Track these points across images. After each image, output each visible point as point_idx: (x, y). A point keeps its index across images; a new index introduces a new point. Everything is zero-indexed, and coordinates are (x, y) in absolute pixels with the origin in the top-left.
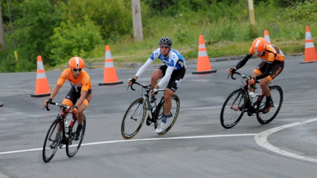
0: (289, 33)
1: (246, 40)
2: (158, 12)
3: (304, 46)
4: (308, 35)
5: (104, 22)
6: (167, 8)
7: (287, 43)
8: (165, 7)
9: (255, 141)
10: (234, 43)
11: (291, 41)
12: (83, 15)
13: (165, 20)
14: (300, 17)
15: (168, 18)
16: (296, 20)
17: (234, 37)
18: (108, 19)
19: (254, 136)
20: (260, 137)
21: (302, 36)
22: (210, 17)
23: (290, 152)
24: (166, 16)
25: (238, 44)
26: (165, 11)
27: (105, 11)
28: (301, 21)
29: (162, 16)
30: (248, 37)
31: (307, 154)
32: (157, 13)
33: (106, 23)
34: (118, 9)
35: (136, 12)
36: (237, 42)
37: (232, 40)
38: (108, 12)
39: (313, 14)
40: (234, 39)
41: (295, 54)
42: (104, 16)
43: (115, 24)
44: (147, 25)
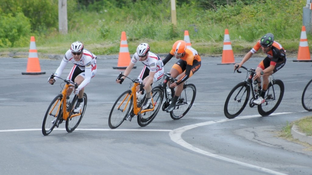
0: (208, 34)
1: (167, 39)
2: (84, 7)
3: (222, 48)
4: (227, 37)
5: (30, 14)
6: (93, 3)
7: (206, 44)
8: (90, 3)
9: (169, 137)
10: (155, 41)
11: (210, 43)
12: (11, 6)
13: (90, 14)
14: (220, 20)
15: (93, 13)
16: (216, 23)
17: (155, 35)
18: (34, 10)
19: (169, 132)
20: (175, 133)
21: (221, 38)
22: (133, 14)
23: (202, 149)
24: (91, 11)
25: (158, 43)
26: (91, 6)
27: (33, 3)
28: (220, 24)
29: (88, 11)
30: (169, 36)
31: (219, 152)
32: (83, 8)
33: (33, 15)
34: (45, 3)
35: (63, 5)
36: (158, 40)
37: (153, 38)
38: (35, 4)
39: (233, 17)
40: (155, 37)
41: (213, 55)
42: (31, 9)
43: (42, 17)
44: (73, 19)
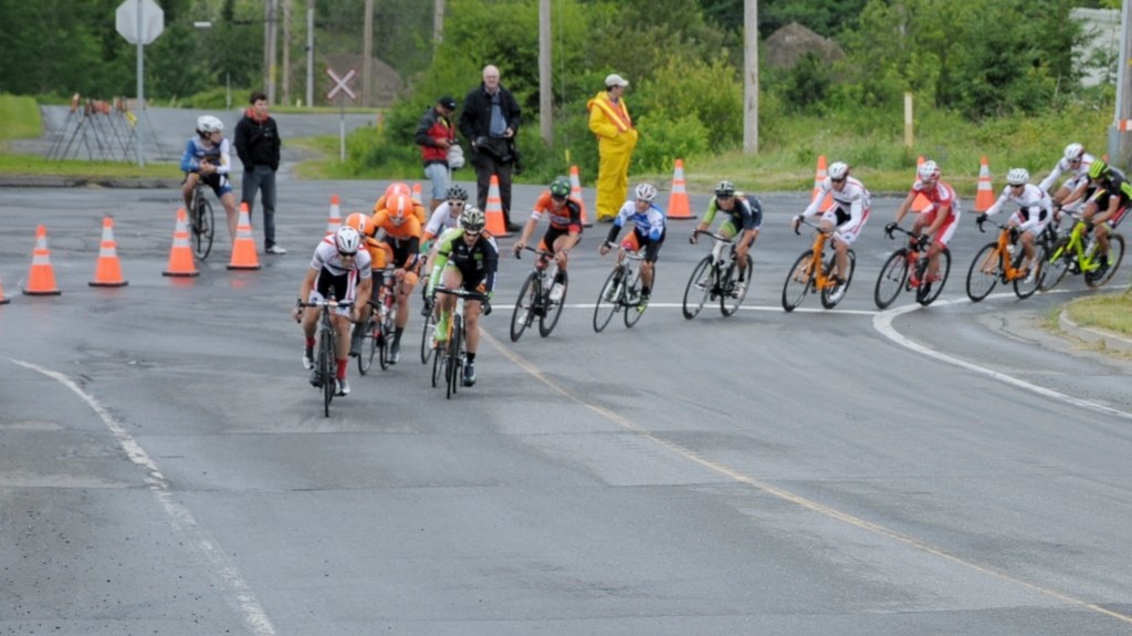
0: (961, 163)
1: (896, 169)
2: (799, 108)
3: (976, 186)
4: (984, 170)
5: (707, 117)
6: (813, 102)
7: (957, 178)
8: (809, 101)
9: (872, 323)
10: (879, 172)
11: (962, 177)
12: (678, 103)
13: (807, 120)
14: (985, 141)
15: (812, 118)
16: (978, 145)
17: (880, 162)
18: (714, 112)
19: (873, 316)
20: (881, 317)
21: (976, 174)
22: (859, 125)
23: (918, 343)
24: (809, 115)
25: (882, 174)
26: (810, 107)
27: (711, 101)
28: (985, 146)
29: (804, 114)
30: (900, 165)
31: (940, 348)
32: (796, 110)
33: (710, 119)
34: (731, 99)
35: (751, 107)
36: (883, 170)
37: (876, 167)
38: (715, 101)
39: (1005, 137)
40: (879, 165)
41: (966, 197)
42: (709, 108)
43: (725, 123)
44: (774, 129)
